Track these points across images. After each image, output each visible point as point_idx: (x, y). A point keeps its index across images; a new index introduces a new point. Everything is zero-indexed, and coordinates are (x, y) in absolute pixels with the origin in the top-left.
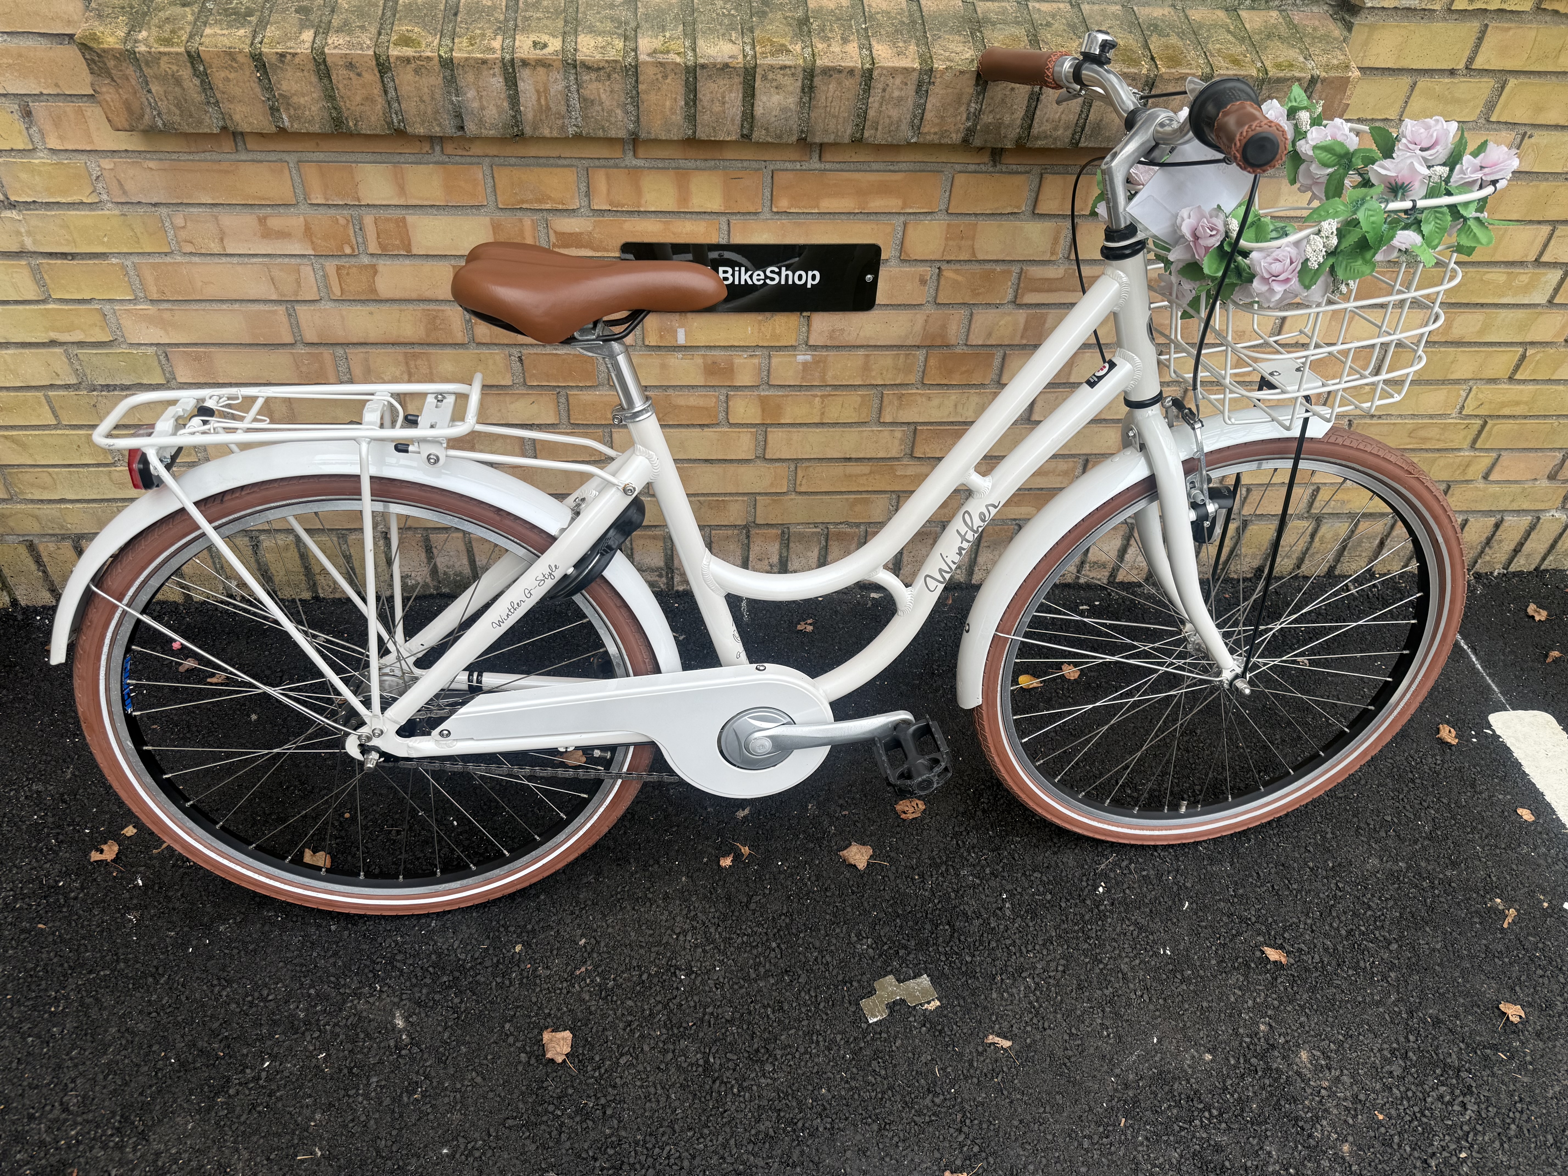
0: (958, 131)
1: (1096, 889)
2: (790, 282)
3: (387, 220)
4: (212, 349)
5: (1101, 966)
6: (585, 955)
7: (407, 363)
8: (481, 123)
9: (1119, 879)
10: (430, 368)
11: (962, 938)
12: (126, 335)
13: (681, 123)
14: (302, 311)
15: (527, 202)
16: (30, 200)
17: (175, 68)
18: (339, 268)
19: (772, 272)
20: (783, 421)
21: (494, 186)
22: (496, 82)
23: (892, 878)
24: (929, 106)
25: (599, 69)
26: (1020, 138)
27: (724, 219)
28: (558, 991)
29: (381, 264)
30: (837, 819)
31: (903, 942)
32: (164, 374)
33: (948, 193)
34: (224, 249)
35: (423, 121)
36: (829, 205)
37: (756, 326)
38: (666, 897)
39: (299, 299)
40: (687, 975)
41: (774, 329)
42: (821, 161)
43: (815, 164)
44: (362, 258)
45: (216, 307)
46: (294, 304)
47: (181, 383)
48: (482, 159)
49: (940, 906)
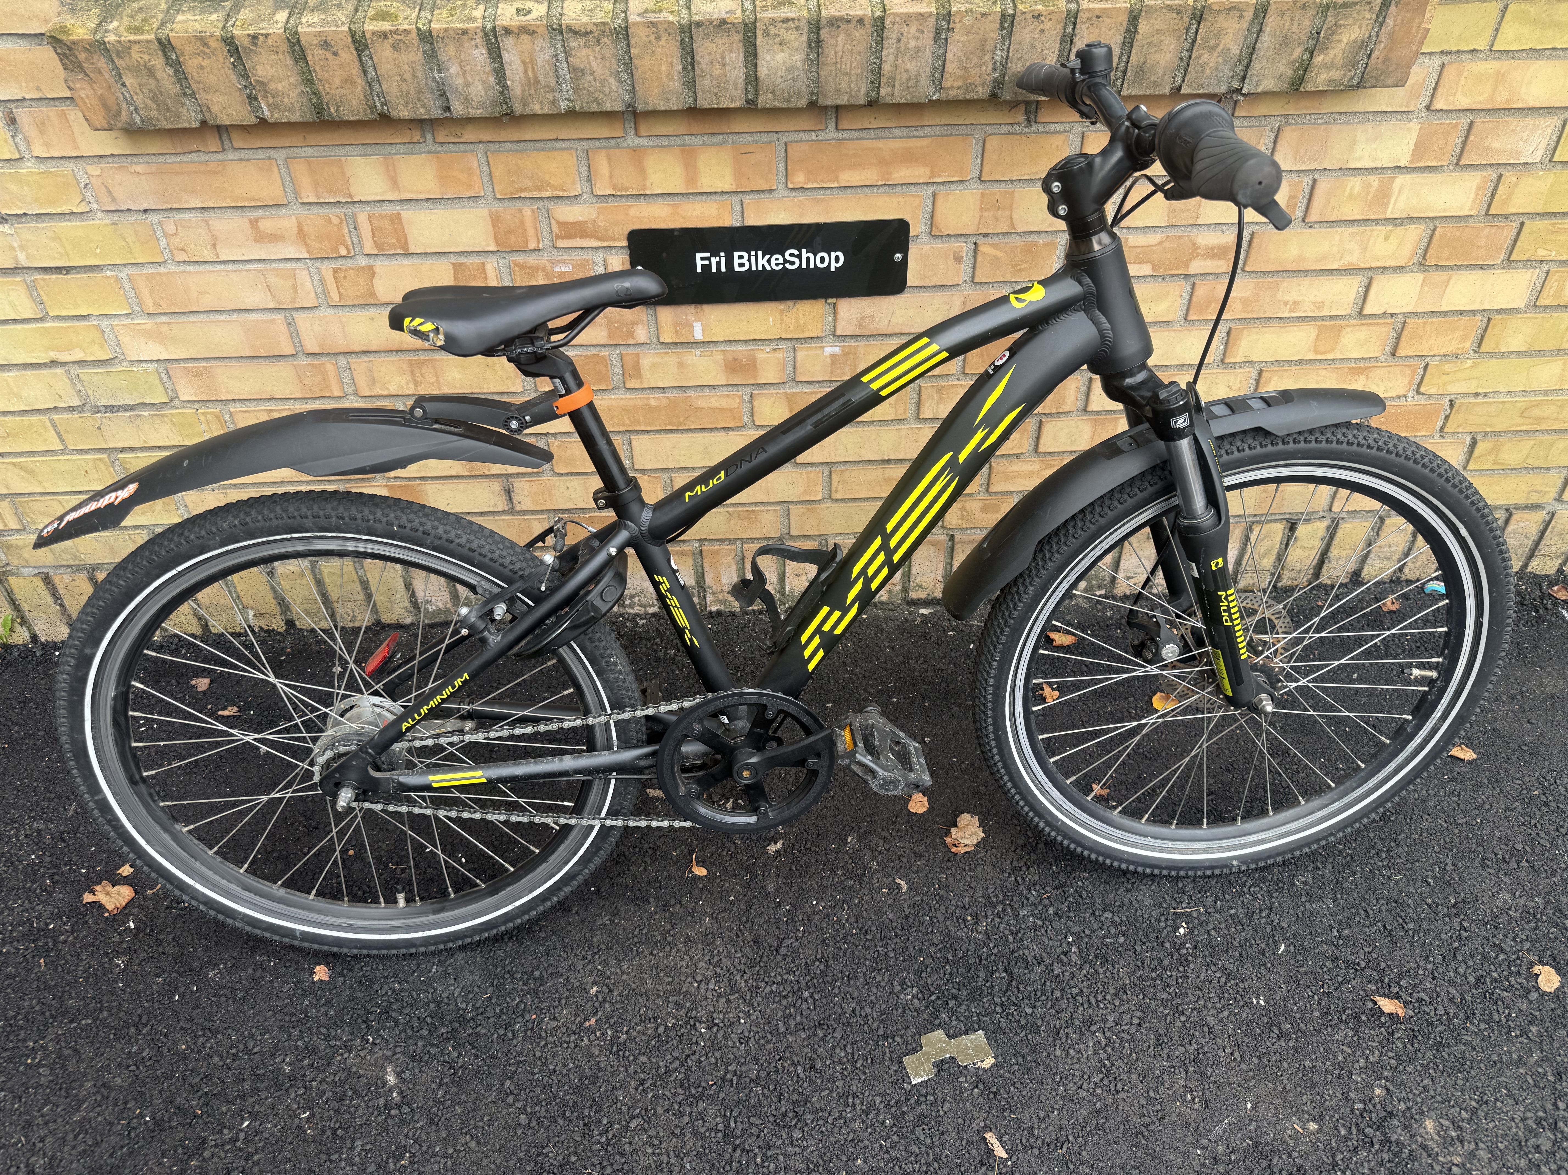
0: (984, 84)
1: (1176, 930)
3: (381, 217)
4: (214, 364)
5: (1183, 1018)
6: (597, 1005)
7: (412, 372)
8: (467, 101)
9: (1203, 918)
10: (437, 376)
11: (1021, 987)
12: (126, 352)
13: (680, 90)
14: (301, 319)
15: (525, 190)
16: (20, 212)
17: (146, 57)
18: (335, 271)
19: (792, 255)
21: (491, 174)
22: (480, 54)
23: (942, 919)
24: (949, 56)
25: (587, 33)
27: (736, 199)
28: (565, 1045)
29: (378, 263)
30: (880, 853)
31: (954, 991)
32: (167, 392)
33: (979, 159)
34: (217, 255)
35: (407, 103)
36: (848, 177)
37: (778, 316)
38: (688, 940)
39: (297, 306)
40: (709, 1028)
41: (797, 319)
42: (838, 130)
43: (831, 133)
44: (358, 259)
45: (213, 318)
46: (292, 312)
47: (184, 401)
48: (476, 146)
49: (995, 951)
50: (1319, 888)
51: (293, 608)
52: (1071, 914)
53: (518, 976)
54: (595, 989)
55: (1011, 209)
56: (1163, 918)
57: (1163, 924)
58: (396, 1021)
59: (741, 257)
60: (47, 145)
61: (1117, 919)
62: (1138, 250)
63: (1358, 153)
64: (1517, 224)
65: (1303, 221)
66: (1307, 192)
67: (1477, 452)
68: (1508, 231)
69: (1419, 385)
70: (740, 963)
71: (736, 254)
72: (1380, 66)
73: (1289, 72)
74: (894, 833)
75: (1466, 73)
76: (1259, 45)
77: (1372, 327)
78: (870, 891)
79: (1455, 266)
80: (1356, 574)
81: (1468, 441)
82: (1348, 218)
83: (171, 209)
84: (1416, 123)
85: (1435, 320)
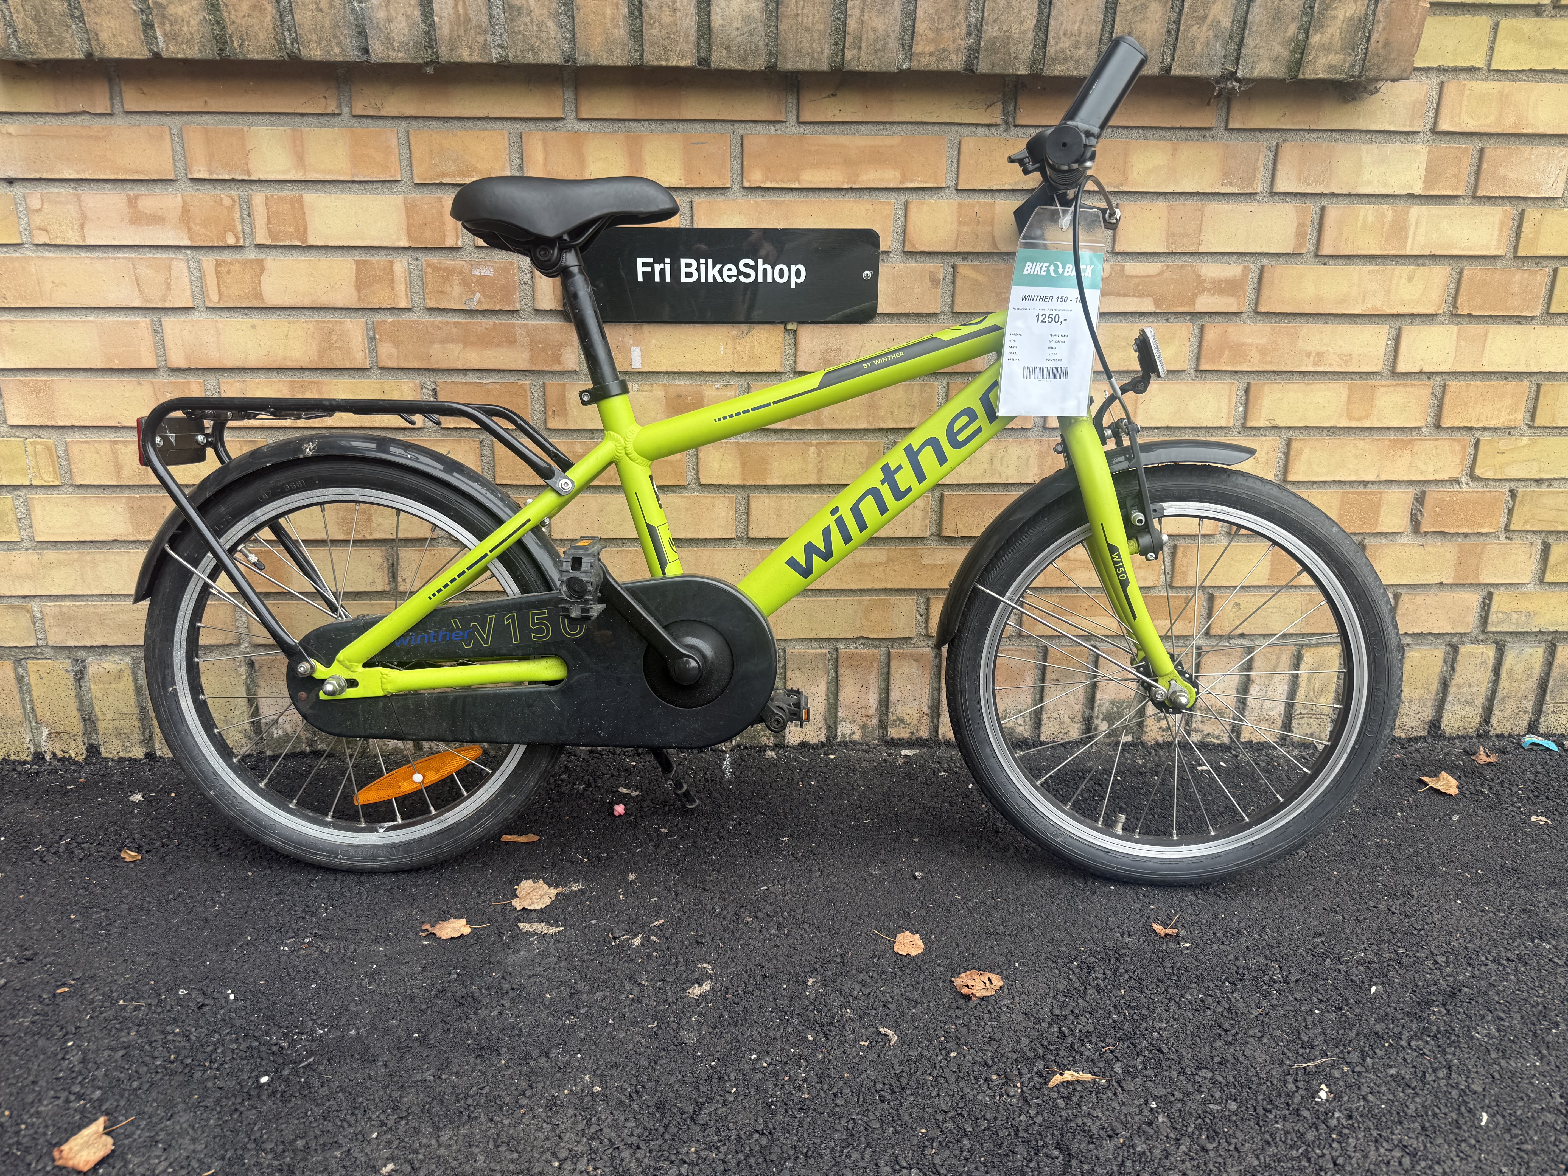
0: (958, 51)
1: (1315, 1094)
2: (769, 280)
3: (281, 199)
4: (56, 378)
8: (388, 41)
9: (1351, 1080)
13: (625, 40)
14: (170, 323)
15: (448, 175)
18: (218, 264)
19: (747, 265)
20: (769, 482)
21: (410, 158)
24: (920, 13)
26: (1034, 62)
27: (685, 198)
29: (270, 258)
30: (856, 998)
33: (955, 165)
34: (84, 237)
35: (320, 39)
36: (811, 178)
37: (730, 345)
38: (552, 1105)
39: (167, 305)
41: (753, 348)
42: (800, 123)
43: (792, 129)
44: (247, 251)
45: (66, 317)
46: (161, 314)
47: (12, 426)
48: (398, 122)
49: (1039, 1120)
50: (1513, 1041)
51: (101, 726)
52: (1150, 1072)
53: (269, 1146)
54: (390, 1167)
55: (992, 224)
56: (1290, 1079)
57: (1291, 1086)
59: (688, 265)
61: (1220, 1079)
62: (1137, 281)
63: (1366, 176)
64: (1549, 270)
65: (1317, 256)
66: (1316, 221)
67: (1553, 558)
68: (1542, 278)
69: (1472, 468)
70: (631, 1135)
71: (683, 261)
72: (1380, 51)
73: (1286, 54)
74: (876, 976)
75: (1467, 93)
76: (1250, 17)
77: (1409, 389)
78: (841, 1043)
79: (1491, 316)
80: (1435, 725)
81: (1539, 546)
82: (1365, 253)
83: (40, 180)
84: (1423, 146)
85: (1479, 383)
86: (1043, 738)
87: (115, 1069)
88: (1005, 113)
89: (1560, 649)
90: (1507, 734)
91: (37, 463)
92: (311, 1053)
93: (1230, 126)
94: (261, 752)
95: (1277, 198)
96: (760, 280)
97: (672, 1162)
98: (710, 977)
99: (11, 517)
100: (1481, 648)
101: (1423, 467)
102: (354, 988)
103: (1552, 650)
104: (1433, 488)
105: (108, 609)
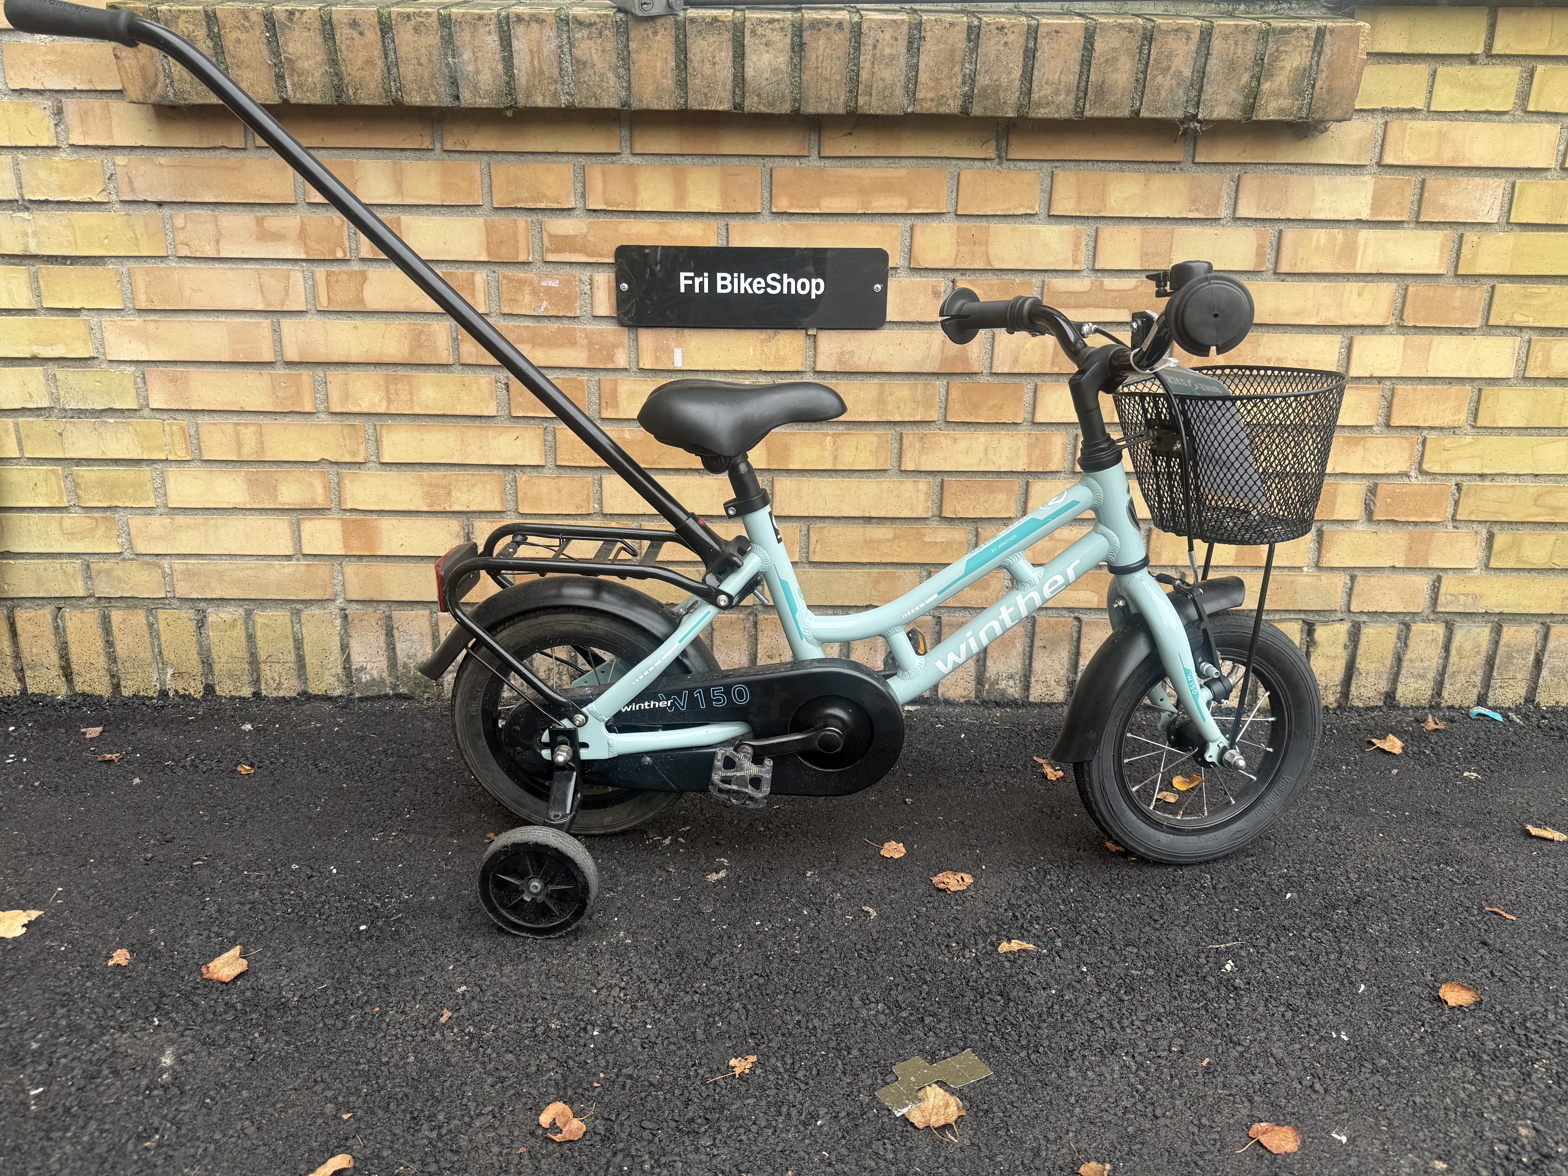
0: (954, 97)
1: (1221, 966)
2: (793, 292)
4: (192, 369)
5: (1240, 1049)
7: (387, 388)
8: (476, 90)
9: (1254, 958)
10: (411, 394)
11: (1021, 1009)
12: (107, 350)
13: (673, 88)
14: (287, 324)
15: (521, 201)
16: (42, 198)
17: (191, 28)
18: (329, 274)
19: (773, 279)
20: (791, 467)
21: (491, 185)
22: (492, 41)
23: (920, 947)
24: (922, 66)
25: (591, 25)
26: (1021, 106)
27: (722, 221)
28: (410, 1038)
29: (371, 269)
30: (846, 886)
31: (931, 1008)
32: (138, 399)
33: (955, 193)
34: (218, 251)
35: (420, 88)
36: (830, 204)
37: (759, 346)
39: (285, 309)
40: (602, 1032)
41: (778, 350)
42: (821, 157)
43: (814, 162)
44: (353, 263)
45: (201, 318)
46: (279, 316)
47: (153, 410)
48: (480, 156)
49: (987, 975)
50: (1401, 936)
51: (217, 668)
52: (1085, 947)
53: (368, 971)
54: (464, 988)
55: (986, 244)
56: (1203, 955)
57: (1203, 961)
58: (196, 1005)
59: (724, 279)
60: (85, 133)
61: (1143, 953)
62: (1114, 294)
63: (1318, 204)
64: (1487, 287)
65: (1275, 273)
66: (1275, 243)
67: (1497, 546)
68: (1480, 294)
70: (656, 973)
71: (719, 275)
72: (1324, 96)
73: (1240, 99)
74: (864, 871)
75: (1409, 131)
76: (1208, 68)
77: (1361, 392)
78: (830, 917)
79: (1434, 328)
80: (1390, 697)
81: (1484, 533)
82: (1319, 271)
83: (185, 203)
84: (1370, 177)
85: (1424, 387)
86: (1031, 699)
87: (245, 916)
88: (998, 149)
89: (1505, 629)
90: (1457, 706)
91: (173, 441)
92: (400, 911)
93: (1197, 160)
94: (351, 694)
95: (1239, 223)
96: (785, 292)
97: (687, 993)
98: (725, 867)
99: (149, 486)
100: (1432, 626)
101: (1373, 461)
102: (433, 868)
103: (1498, 630)
104: (1385, 480)
105: (226, 567)
